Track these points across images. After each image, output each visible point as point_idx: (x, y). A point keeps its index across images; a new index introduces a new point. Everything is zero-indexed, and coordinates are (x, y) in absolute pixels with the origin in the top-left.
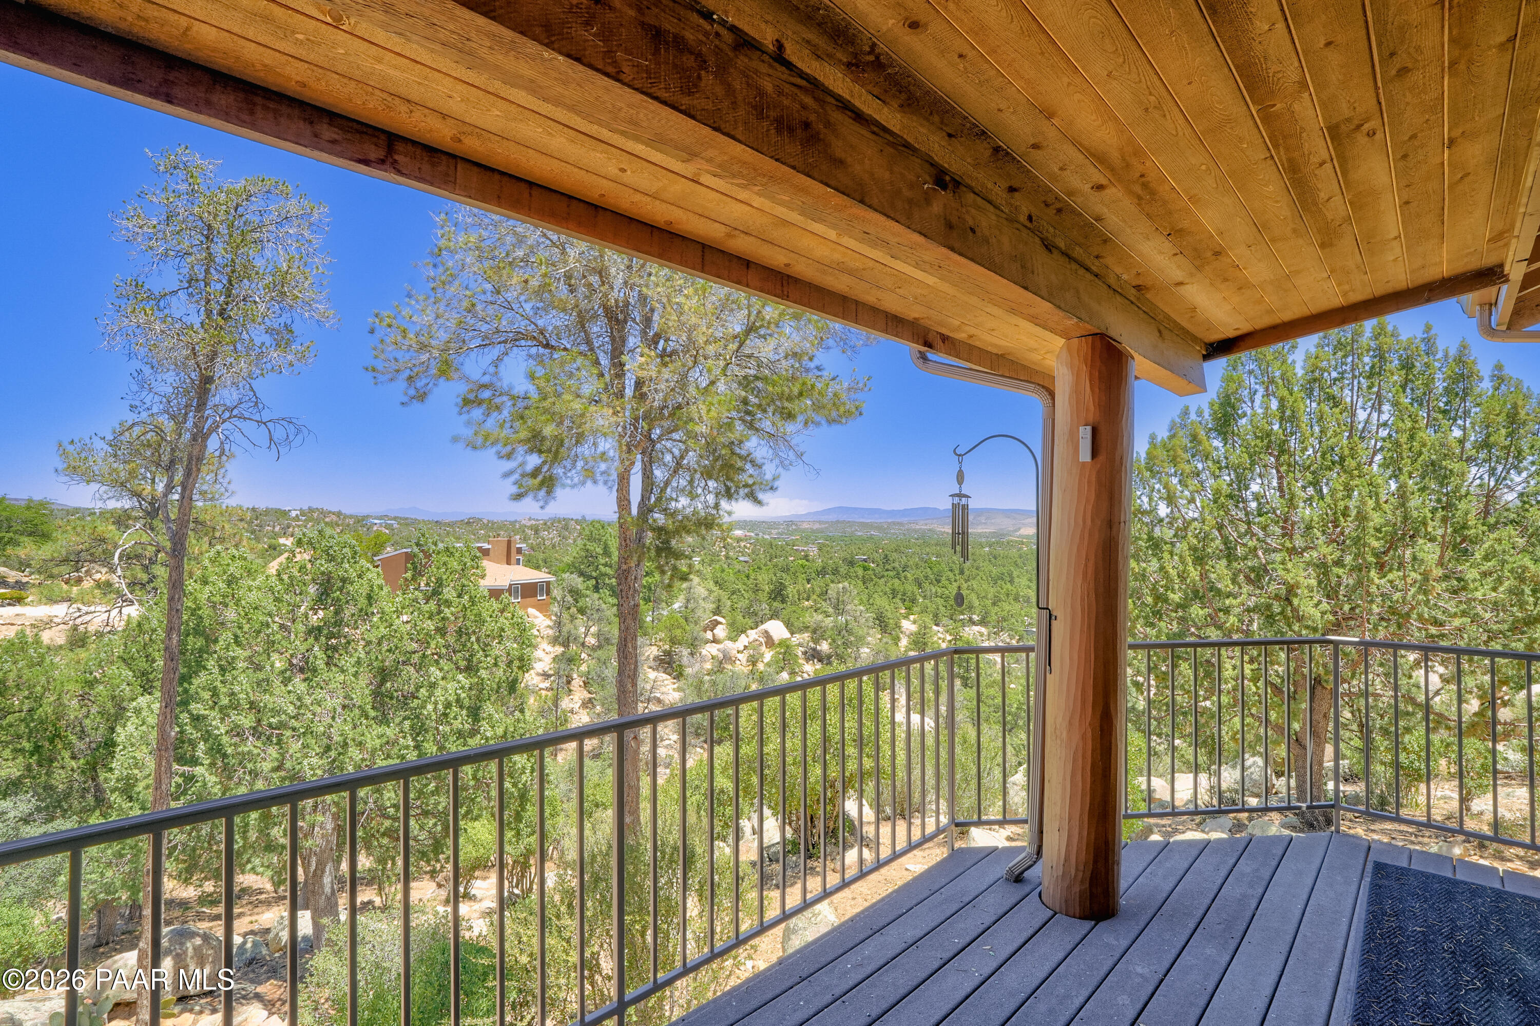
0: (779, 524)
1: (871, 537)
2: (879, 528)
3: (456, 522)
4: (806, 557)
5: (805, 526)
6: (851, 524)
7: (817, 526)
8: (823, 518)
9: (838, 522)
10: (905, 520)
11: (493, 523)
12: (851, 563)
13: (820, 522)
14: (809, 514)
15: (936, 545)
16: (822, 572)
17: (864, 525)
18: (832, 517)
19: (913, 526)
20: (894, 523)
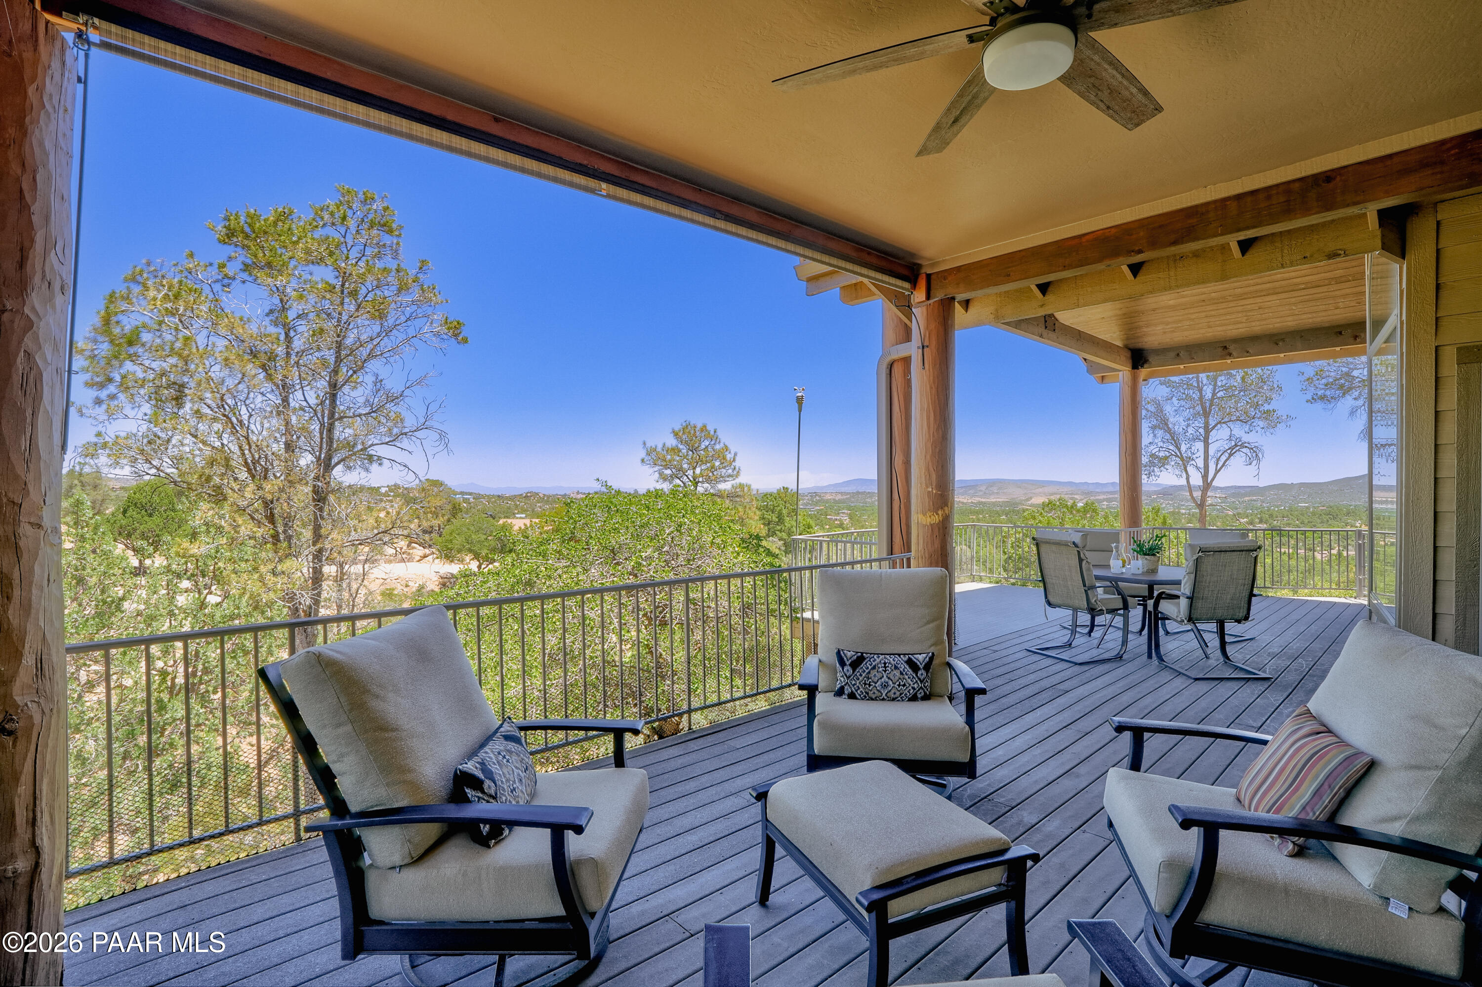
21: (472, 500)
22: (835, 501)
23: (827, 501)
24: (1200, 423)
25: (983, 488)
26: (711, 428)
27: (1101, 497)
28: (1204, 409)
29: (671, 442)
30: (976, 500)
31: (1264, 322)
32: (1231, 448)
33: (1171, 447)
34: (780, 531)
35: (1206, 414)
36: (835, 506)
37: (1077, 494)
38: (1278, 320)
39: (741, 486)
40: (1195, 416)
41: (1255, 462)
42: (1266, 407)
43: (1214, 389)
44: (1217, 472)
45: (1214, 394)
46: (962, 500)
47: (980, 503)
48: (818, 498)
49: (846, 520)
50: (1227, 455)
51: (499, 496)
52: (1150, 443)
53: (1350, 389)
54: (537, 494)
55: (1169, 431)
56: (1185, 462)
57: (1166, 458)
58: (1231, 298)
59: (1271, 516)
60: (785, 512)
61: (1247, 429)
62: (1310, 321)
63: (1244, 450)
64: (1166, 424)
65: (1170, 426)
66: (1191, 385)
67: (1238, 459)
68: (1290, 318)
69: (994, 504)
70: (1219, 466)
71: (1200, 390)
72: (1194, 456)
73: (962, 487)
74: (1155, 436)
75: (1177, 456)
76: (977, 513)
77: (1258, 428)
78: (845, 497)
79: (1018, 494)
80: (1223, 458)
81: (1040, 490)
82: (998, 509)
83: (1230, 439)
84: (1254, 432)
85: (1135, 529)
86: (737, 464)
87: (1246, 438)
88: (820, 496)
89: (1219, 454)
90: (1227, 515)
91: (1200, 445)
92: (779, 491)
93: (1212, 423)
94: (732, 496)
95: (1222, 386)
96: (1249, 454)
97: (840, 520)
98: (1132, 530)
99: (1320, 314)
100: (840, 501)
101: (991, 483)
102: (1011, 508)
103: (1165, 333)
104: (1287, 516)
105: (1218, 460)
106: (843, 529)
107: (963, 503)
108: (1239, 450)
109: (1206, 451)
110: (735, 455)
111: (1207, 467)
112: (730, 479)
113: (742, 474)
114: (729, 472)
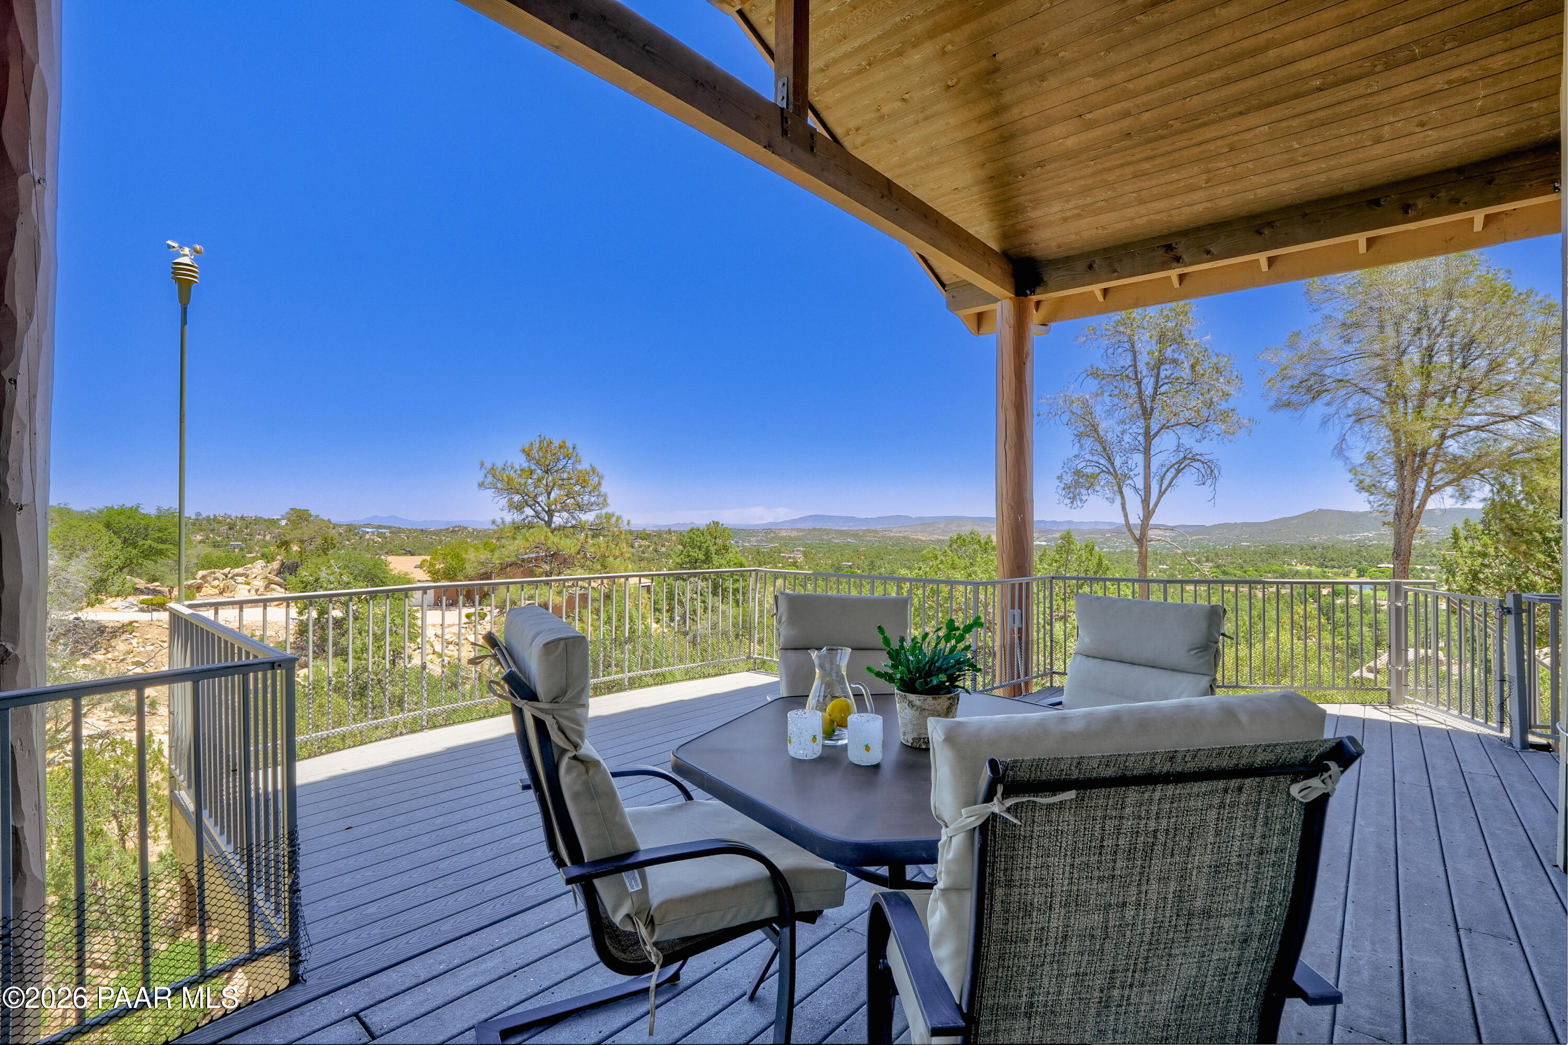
0: (758, 532)
1: (848, 544)
2: (855, 535)
3: (441, 530)
4: (795, 564)
5: (784, 534)
6: (828, 532)
7: (794, 534)
8: (799, 526)
9: (814, 530)
10: (879, 527)
11: (478, 532)
12: (838, 570)
13: (798, 530)
14: (785, 522)
15: (913, 552)
17: (840, 533)
18: (808, 525)
19: (887, 534)
20: (869, 531)
21: (388, 534)
22: (791, 539)
23: (783, 538)
24: (1138, 428)
25: (942, 525)
26: (569, 444)
28: (1144, 408)
29: (520, 461)
31: (1238, 187)
32: (1180, 462)
33: (1102, 461)
35: (1147, 413)
36: (789, 543)
38: (1263, 179)
39: (609, 517)
40: (1133, 418)
41: (1209, 482)
42: (1224, 406)
43: (1157, 382)
44: (1161, 494)
45: (1156, 387)
46: (920, 538)
48: (772, 535)
49: (800, 558)
50: (1173, 470)
51: (422, 530)
52: (1075, 456)
53: (1319, 393)
54: (466, 528)
55: (1100, 440)
56: (1120, 481)
57: (1094, 476)
58: (1177, 125)
59: (1217, 555)
60: (713, 549)
61: (1198, 437)
62: (1323, 178)
63: (1196, 464)
64: (1096, 430)
65: (1102, 433)
66: (1127, 376)
67: (1188, 479)
68: (1285, 174)
70: (1164, 487)
71: (1139, 384)
72: (1131, 473)
73: (921, 525)
74: (1081, 446)
75: (1109, 473)
77: (1213, 435)
78: (801, 534)
80: (1169, 476)
83: (1177, 450)
84: (1207, 439)
85: (1024, 580)
86: (604, 489)
87: (1197, 449)
88: (775, 533)
89: (1164, 469)
90: (1176, 554)
91: (1138, 458)
93: (1154, 427)
94: (597, 531)
95: (1166, 377)
96: (1203, 470)
97: (794, 558)
98: (1017, 581)
99: (1344, 160)
100: (795, 538)
103: (1065, 220)
104: (1231, 555)
105: (1162, 478)
106: (797, 567)
108: (1189, 465)
109: (1147, 466)
110: (601, 477)
111: (1147, 488)
112: (594, 507)
113: (609, 501)
114: (593, 499)
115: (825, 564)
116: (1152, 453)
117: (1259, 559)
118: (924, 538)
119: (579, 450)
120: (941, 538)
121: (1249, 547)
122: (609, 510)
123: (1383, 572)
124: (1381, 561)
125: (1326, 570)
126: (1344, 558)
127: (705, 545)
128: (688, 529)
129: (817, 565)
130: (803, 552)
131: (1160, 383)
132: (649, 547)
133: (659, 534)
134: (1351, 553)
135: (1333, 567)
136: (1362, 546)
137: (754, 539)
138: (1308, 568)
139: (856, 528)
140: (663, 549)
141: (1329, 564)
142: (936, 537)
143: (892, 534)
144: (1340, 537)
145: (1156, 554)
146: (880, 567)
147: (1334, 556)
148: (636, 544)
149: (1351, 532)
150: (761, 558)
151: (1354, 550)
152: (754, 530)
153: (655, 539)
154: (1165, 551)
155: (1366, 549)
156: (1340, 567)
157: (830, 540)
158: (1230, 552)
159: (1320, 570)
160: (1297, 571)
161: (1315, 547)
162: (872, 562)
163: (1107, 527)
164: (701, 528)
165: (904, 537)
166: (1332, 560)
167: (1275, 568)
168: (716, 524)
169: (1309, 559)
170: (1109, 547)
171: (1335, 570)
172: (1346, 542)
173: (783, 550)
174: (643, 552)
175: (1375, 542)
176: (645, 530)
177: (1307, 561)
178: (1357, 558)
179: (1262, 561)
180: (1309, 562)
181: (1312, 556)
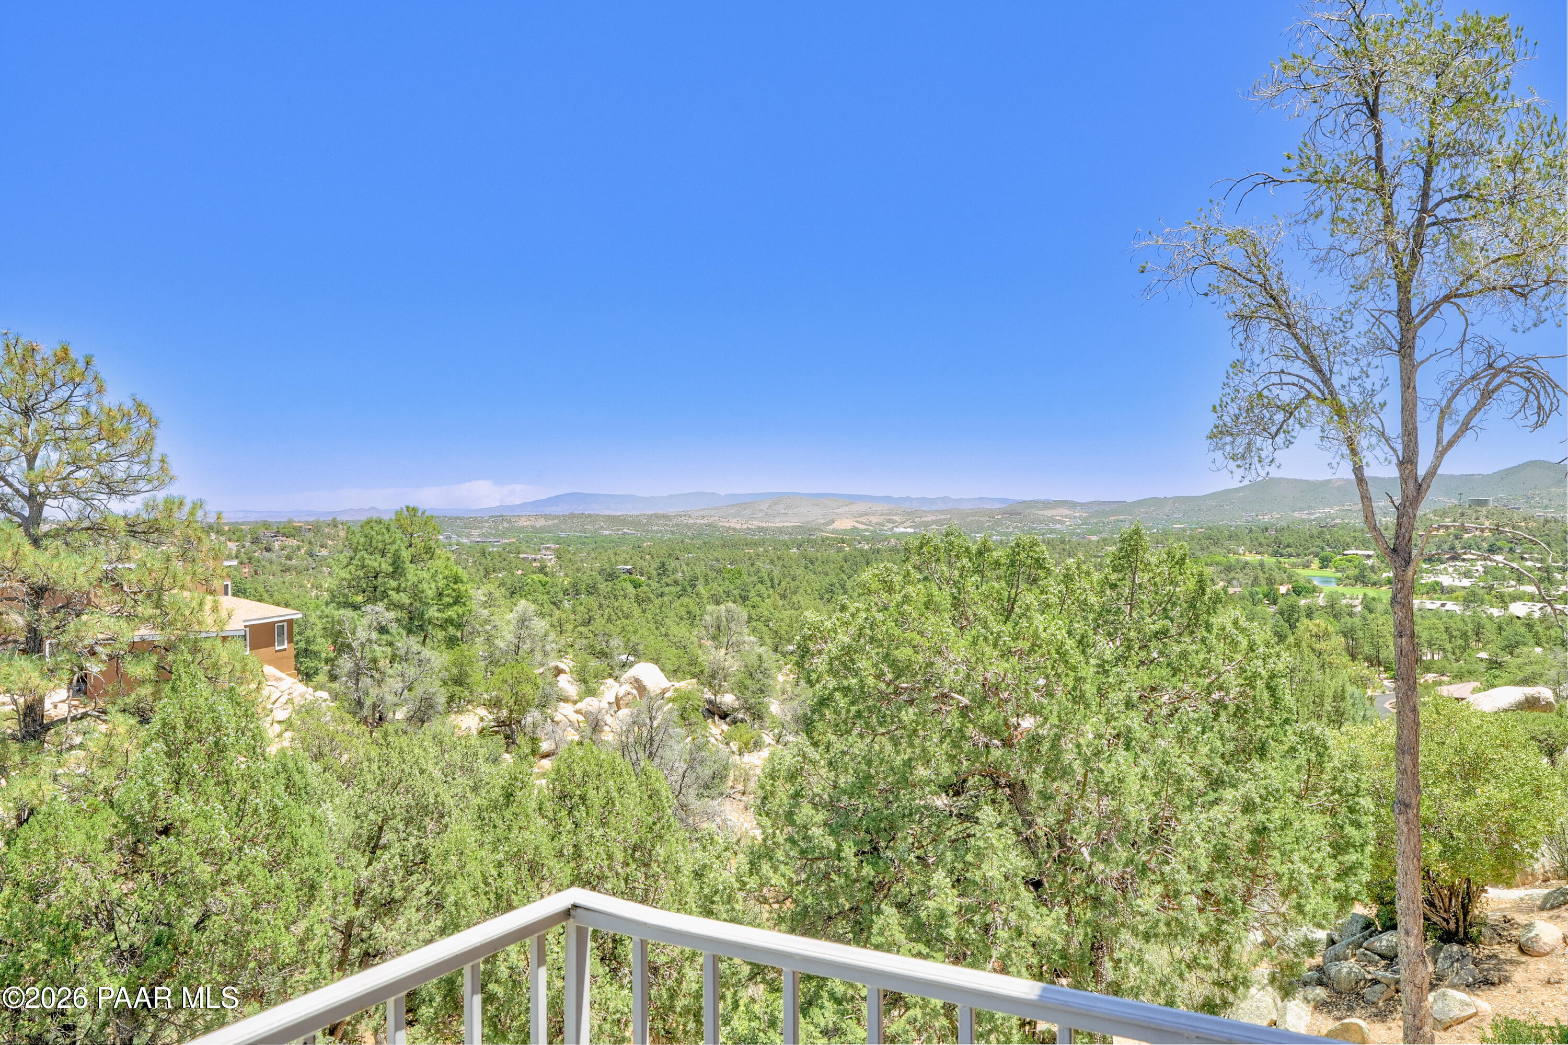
0: (482, 520)
1: (624, 536)
2: (635, 523)
4: (542, 570)
5: (523, 522)
6: (593, 518)
7: (541, 523)
8: (547, 510)
9: (572, 516)
10: (670, 510)
12: (611, 576)
13: (546, 517)
14: (525, 505)
15: (723, 546)
16: (574, 591)
17: (612, 520)
18: (562, 509)
19: (684, 520)
20: (657, 516)
22: (536, 530)
23: (522, 530)
24: (1384, 300)
25: (765, 506)
26: (77, 355)
27: (930, 518)
30: (755, 524)
34: (398, 590)
36: (533, 538)
37: (897, 514)
44: (1445, 445)
45: (1425, 209)
46: (733, 525)
47: (761, 529)
49: (551, 561)
50: (1472, 393)
56: (1347, 419)
60: (406, 554)
61: (1525, 319)
63: (1523, 382)
66: (1362, 181)
69: (780, 530)
71: (1387, 199)
72: (1373, 402)
73: (733, 506)
75: (1324, 401)
76: (756, 544)
78: (551, 522)
79: (811, 515)
81: (846, 509)
82: (786, 537)
86: (160, 446)
88: (509, 522)
89: (1450, 391)
92: (398, 513)
93: (1424, 298)
95: (1449, 186)
97: (541, 560)
100: (542, 530)
101: (777, 499)
102: (805, 536)
105: (1447, 411)
106: (546, 574)
107: (734, 529)
108: (1507, 383)
109: (1408, 384)
110: (153, 423)
111: (1410, 433)
112: (141, 485)
113: (174, 471)
114: (136, 469)
115: (590, 568)
116: (1418, 356)
117: (1198, 547)
118: (738, 526)
119: (98, 365)
120: (764, 525)
121: (1184, 530)
122: (173, 491)
123: (1350, 561)
124: (1348, 546)
125: (1282, 559)
126: (1303, 543)
127: (393, 548)
128: (364, 518)
129: (578, 570)
130: (556, 550)
131: (1436, 198)
132: (299, 548)
133: (316, 529)
134: (1312, 537)
135: (1290, 555)
136: (1324, 527)
137: (475, 532)
138: (1259, 557)
139: (636, 513)
140: (324, 552)
141: (1284, 552)
142: (756, 523)
143: (691, 521)
144: (1296, 515)
145: (1063, 542)
146: (675, 571)
147: (1291, 541)
148: (276, 545)
149: (1310, 508)
150: (488, 562)
151: (1315, 532)
152: (475, 519)
153: (310, 535)
154: (1074, 539)
155: (1329, 531)
156: (1298, 556)
157: (596, 531)
158: (1160, 538)
159: (1274, 560)
160: (1247, 563)
161: (1267, 529)
162: (663, 564)
163: (997, 506)
164: (386, 517)
165: (709, 525)
166: (1289, 546)
167: (1218, 558)
168: (413, 511)
169: (1261, 545)
170: (999, 534)
171: (1293, 560)
172: (1303, 521)
173: (523, 548)
174: (289, 558)
175: (1338, 521)
176: (290, 521)
177: (1257, 547)
178: (1318, 542)
179: (1202, 549)
180: (1261, 549)
181: (1264, 541)
